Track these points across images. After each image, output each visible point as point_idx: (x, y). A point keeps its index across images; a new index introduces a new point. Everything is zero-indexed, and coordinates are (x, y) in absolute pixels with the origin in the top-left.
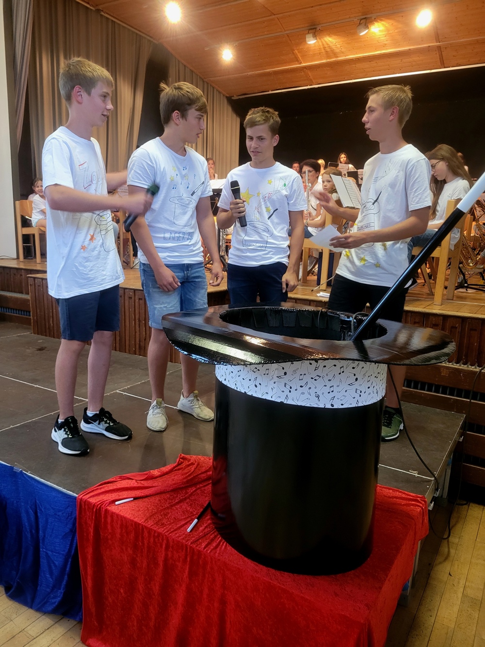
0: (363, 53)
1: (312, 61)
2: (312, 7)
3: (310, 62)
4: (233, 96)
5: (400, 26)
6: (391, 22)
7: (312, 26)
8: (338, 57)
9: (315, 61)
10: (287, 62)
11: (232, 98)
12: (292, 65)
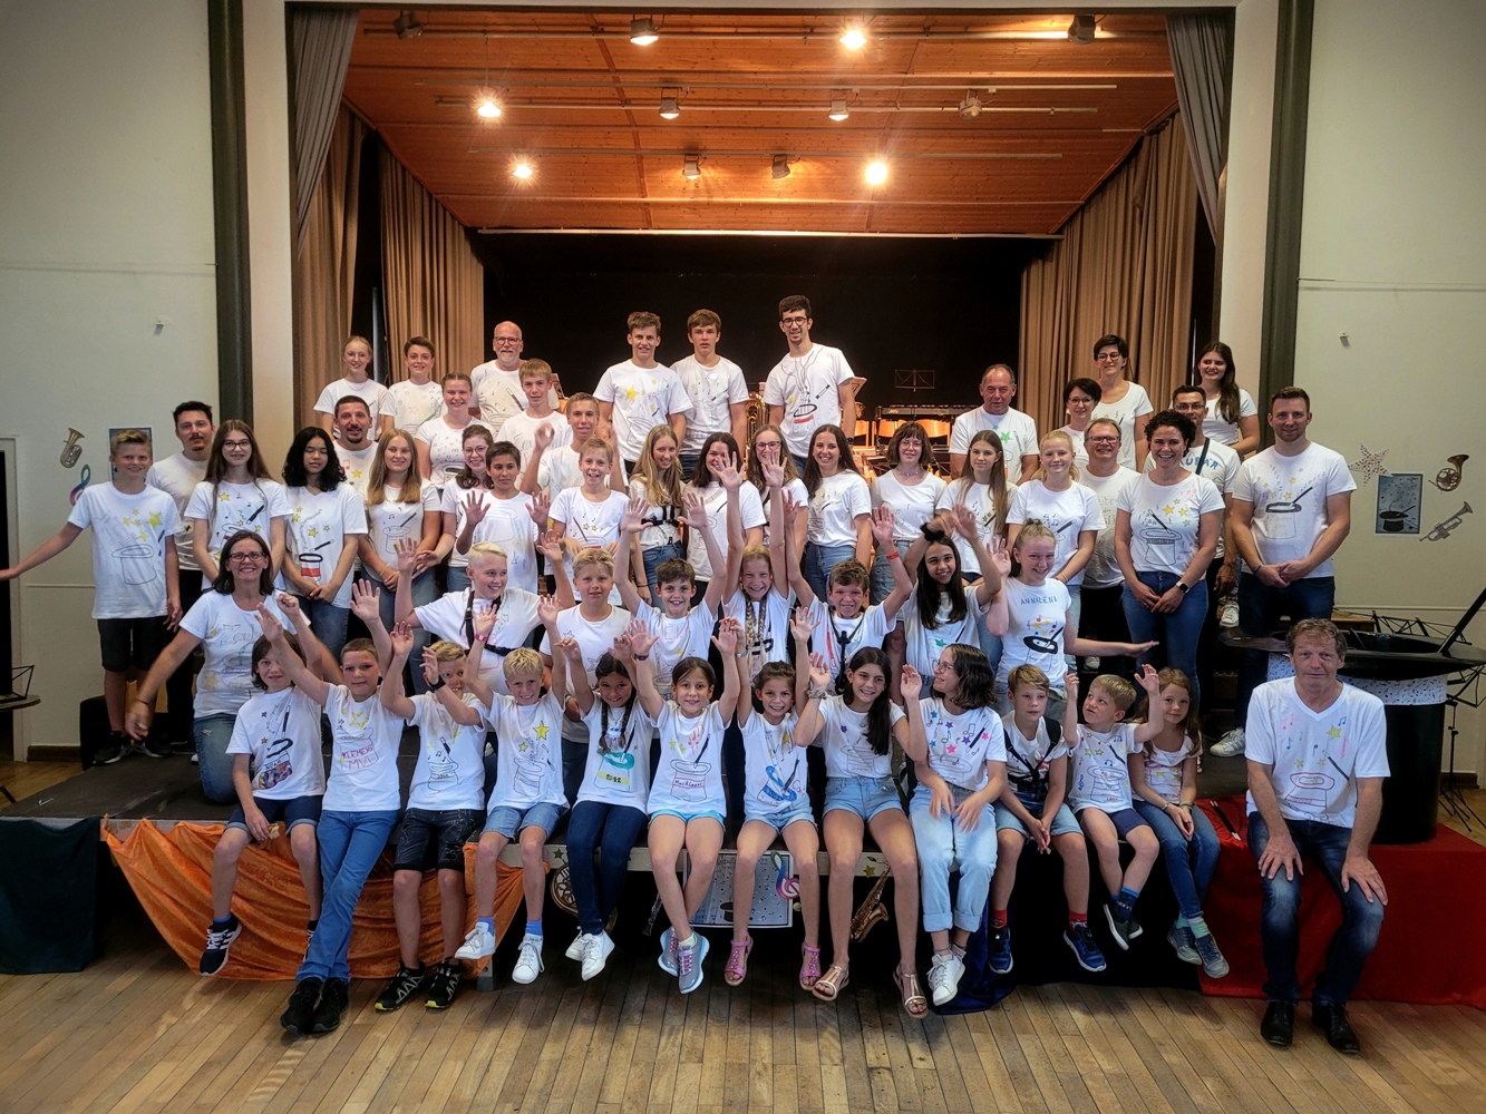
0: (756, 197)
1: (665, 196)
2: (707, 127)
3: (661, 196)
4: (481, 228)
5: (829, 171)
6: (818, 165)
7: (689, 150)
8: (712, 197)
9: (673, 196)
10: (619, 191)
11: (479, 231)
12: (627, 196)
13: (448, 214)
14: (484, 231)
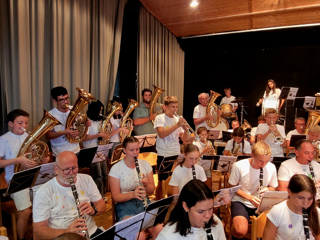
10: (240, 11)
11: (182, 38)
12: (243, 13)
13: (170, 32)
14: (184, 38)
